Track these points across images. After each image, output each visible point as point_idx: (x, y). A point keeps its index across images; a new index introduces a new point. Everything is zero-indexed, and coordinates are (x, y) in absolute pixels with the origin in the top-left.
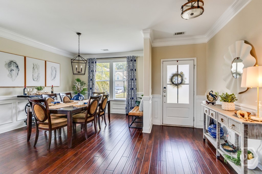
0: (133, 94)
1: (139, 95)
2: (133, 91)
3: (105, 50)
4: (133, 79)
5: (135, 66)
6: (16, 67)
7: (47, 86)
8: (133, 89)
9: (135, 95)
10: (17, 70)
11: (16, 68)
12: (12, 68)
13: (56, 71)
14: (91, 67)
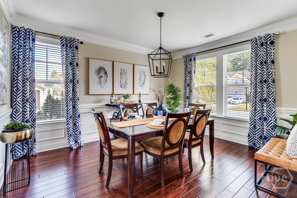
0: (265, 111)
1: (281, 113)
2: (265, 105)
3: (207, 36)
4: (265, 81)
5: (272, 54)
6: (105, 73)
7: (135, 93)
8: (265, 100)
9: (272, 112)
10: (105, 77)
11: (105, 75)
12: (101, 75)
13: (145, 76)
14: (188, 66)
